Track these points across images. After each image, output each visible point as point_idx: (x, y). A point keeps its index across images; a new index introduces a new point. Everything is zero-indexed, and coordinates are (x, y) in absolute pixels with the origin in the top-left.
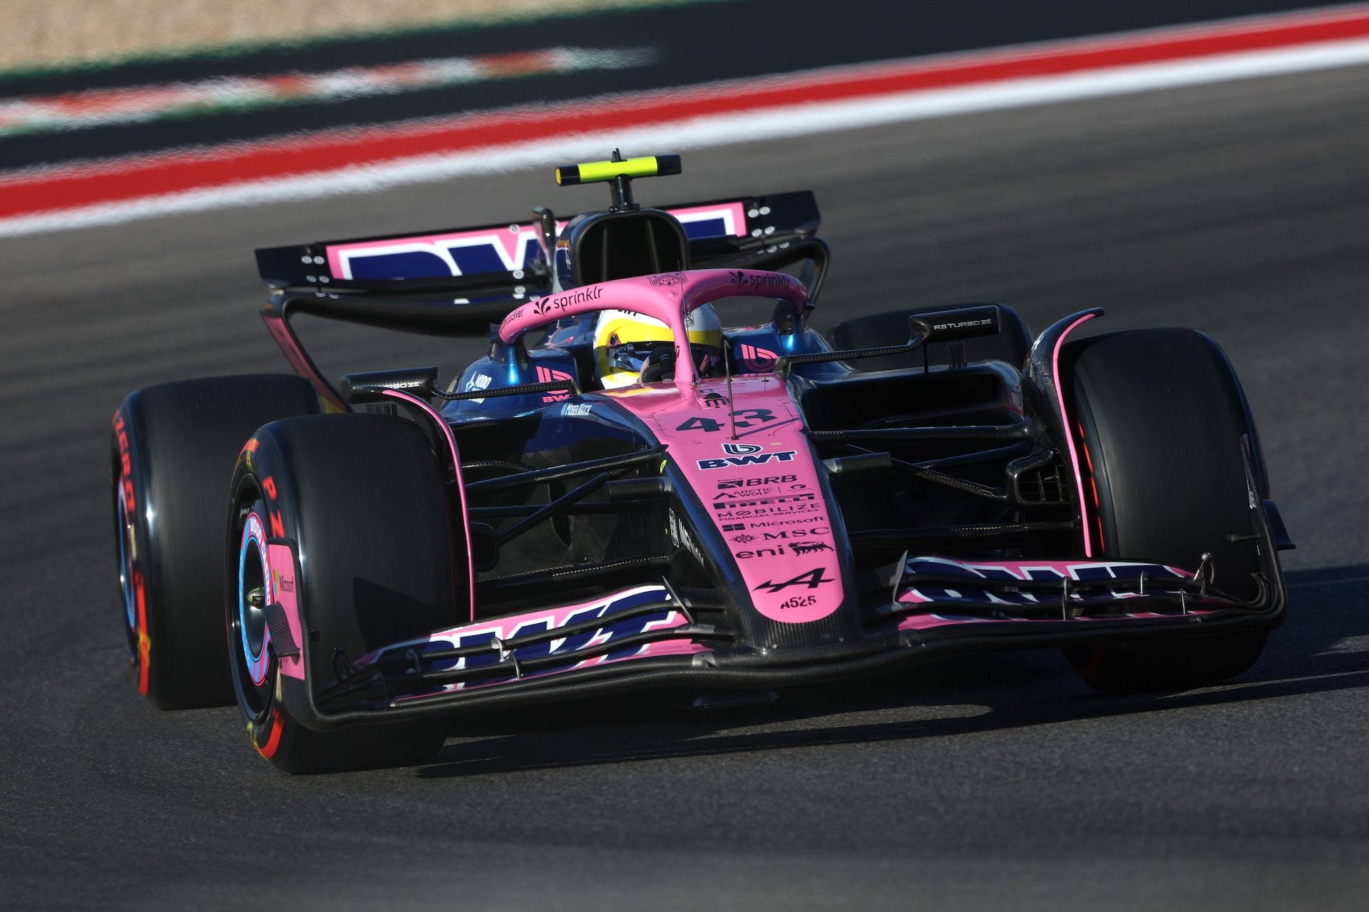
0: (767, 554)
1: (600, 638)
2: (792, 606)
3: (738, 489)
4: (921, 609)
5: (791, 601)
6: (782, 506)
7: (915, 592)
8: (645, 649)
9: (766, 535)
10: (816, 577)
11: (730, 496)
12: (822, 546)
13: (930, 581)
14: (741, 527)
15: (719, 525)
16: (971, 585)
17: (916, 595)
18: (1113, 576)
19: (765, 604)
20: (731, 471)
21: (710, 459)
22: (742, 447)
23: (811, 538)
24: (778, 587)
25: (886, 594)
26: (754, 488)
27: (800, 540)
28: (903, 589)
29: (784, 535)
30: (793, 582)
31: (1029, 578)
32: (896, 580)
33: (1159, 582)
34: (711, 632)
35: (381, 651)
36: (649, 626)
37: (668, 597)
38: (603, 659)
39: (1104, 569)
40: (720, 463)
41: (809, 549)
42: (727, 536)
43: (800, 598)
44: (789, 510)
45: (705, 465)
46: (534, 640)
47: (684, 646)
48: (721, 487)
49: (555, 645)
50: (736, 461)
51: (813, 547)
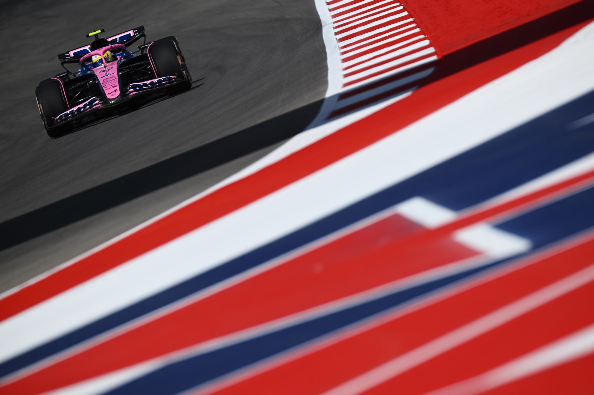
0: (109, 89)
1: (88, 107)
2: (112, 96)
4: (133, 92)
6: (112, 81)
7: (131, 89)
8: (94, 107)
9: (109, 86)
10: (116, 91)
11: (105, 81)
12: (117, 86)
13: (133, 87)
14: (106, 86)
15: (103, 86)
16: (140, 86)
17: (132, 90)
18: (162, 80)
19: (109, 96)
20: (106, 77)
21: (102, 76)
22: (108, 73)
23: (116, 85)
24: (110, 93)
25: (128, 90)
26: (108, 79)
27: (114, 86)
28: (130, 89)
29: (112, 85)
30: (113, 92)
31: (149, 83)
32: (128, 88)
33: (169, 79)
34: (102, 102)
35: (59, 116)
36: (94, 103)
37: (96, 99)
38: (89, 110)
39: (161, 79)
40: (104, 77)
42: (103, 88)
43: (114, 94)
45: (102, 77)
46: (79, 109)
47: (99, 105)
49: (82, 109)
50: (106, 76)
51: (116, 86)
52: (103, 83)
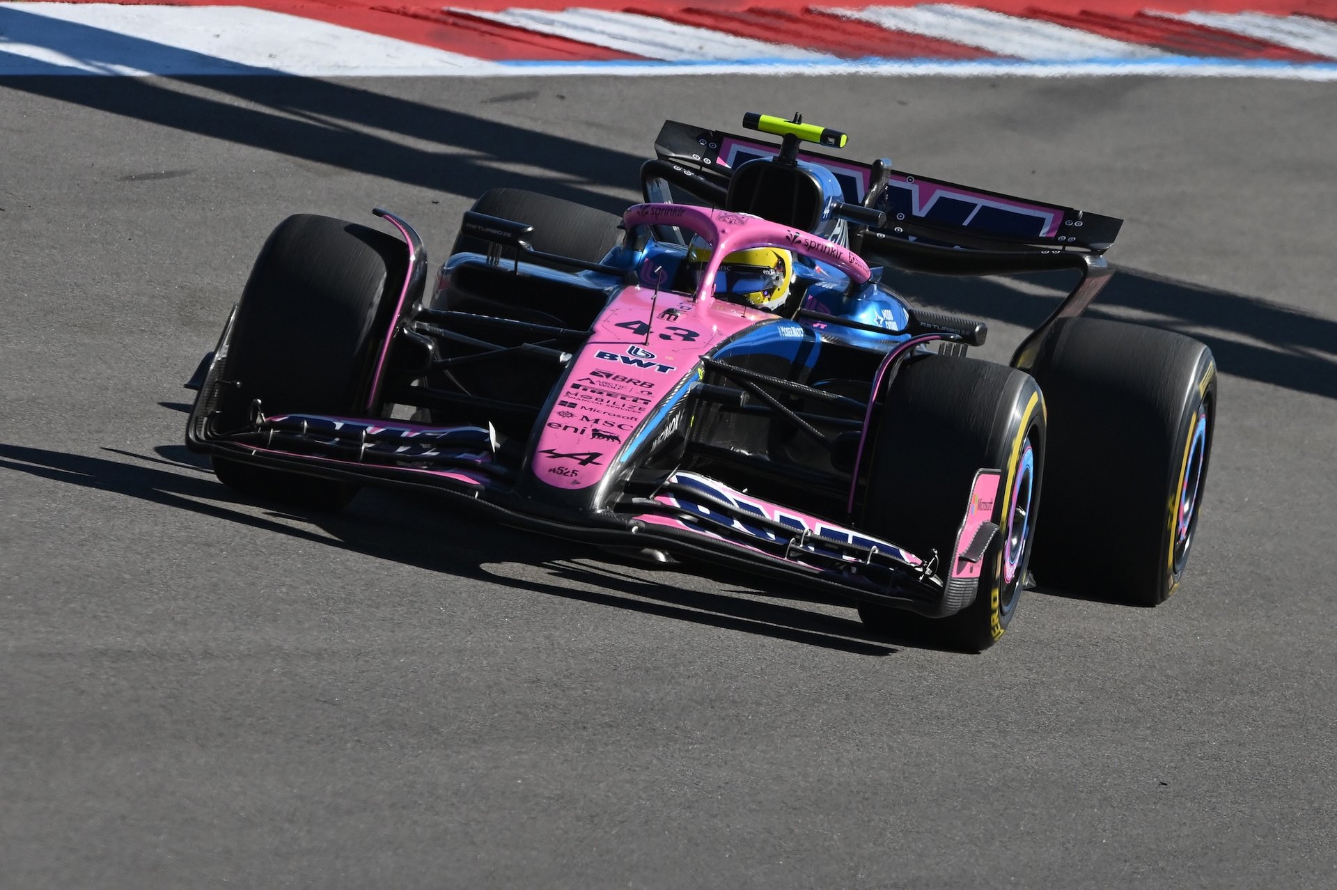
0: (570, 430)
2: (557, 472)
3: (604, 379)
4: (669, 513)
5: (559, 469)
6: (620, 402)
9: (584, 416)
10: (591, 458)
11: (592, 382)
12: (615, 438)
14: (573, 405)
15: (562, 397)
16: (724, 511)
17: (671, 501)
19: (542, 465)
20: (618, 367)
21: (610, 351)
22: (643, 352)
23: (615, 431)
24: (558, 456)
26: (615, 383)
27: (605, 429)
28: (664, 491)
29: (597, 421)
30: (571, 456)
31: (777, 521)
32: (661, 483)
39: (846, 535)
41: (604, 436)
42: (557, 408)
43: (566, 469)
44: (621, 407)
45: (602, 354)
48: (594, 373)
49: (400, 449)
50: (626, 360)
51: (608, 437)
52: (576, 386)
